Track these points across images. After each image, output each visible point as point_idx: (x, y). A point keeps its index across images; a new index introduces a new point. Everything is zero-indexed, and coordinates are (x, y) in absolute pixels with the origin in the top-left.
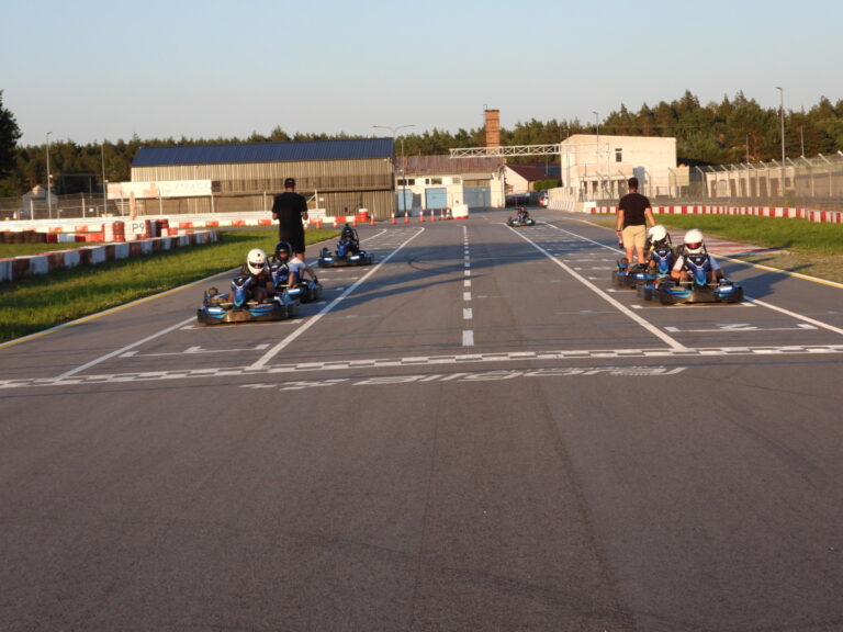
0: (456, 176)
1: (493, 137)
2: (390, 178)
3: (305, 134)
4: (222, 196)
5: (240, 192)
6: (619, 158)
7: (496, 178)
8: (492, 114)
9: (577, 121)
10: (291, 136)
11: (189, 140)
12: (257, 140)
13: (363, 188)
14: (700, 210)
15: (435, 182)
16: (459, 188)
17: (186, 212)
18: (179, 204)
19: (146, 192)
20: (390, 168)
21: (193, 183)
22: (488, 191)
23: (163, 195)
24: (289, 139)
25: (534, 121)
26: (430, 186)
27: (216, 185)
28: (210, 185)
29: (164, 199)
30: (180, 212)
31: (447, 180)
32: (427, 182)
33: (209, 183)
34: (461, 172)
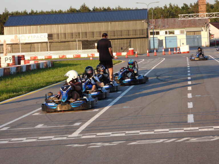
0: (182, 30)
1: (203, 8)
2: (146, 31)
3: (98, 8)
5: (64, 40)
7: (204, 31)
10: (92, 10)
11: (35, 12)
12: (72, 11)
13: (131, 37)
15: (170, 33)
16: (184, 36)
17: (34, 51)
18: (30, 46)
19: (12, 40)
20: (146, 25)
21: (38, 35)
22: (200, 38)
23: (21, 42)
24: (90, 10)
26: (168, 35)
27: (50, 36)
29: (22, 44)
31: (177, 32)
32: (166, 33)
33: (46, 35)
34: (185, 27)
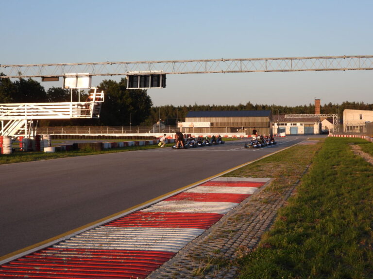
0: (302, 123)
1: (318, 109)
2: (268, 124)
3: (259, 105)
4: (213, 128)
5: (220, 126)
6: (361, 118)
7: (316, 124)
8: (318, 101)
9: (363, 103)
10: (255, 106)
11: (215, 106)
12: (241, 107)
14: (339, 136)
15: (294, 125)
16: (303, 127)
17: (202, 132)
18: (200, 130)
19: (190, 125)
20: (268, 120)
21: (205, 123)
22: (313, 128)
23: (195, 127)
24: (253, 106)
25: (347, 102)
26: (292, 126)
27: (212, 124)
28: (210, 124)
29: (195, 128)
30: (200, 132)
31: (298, 124)
32: (291, 124)
33: (210, 123)
34: (303, 121)
